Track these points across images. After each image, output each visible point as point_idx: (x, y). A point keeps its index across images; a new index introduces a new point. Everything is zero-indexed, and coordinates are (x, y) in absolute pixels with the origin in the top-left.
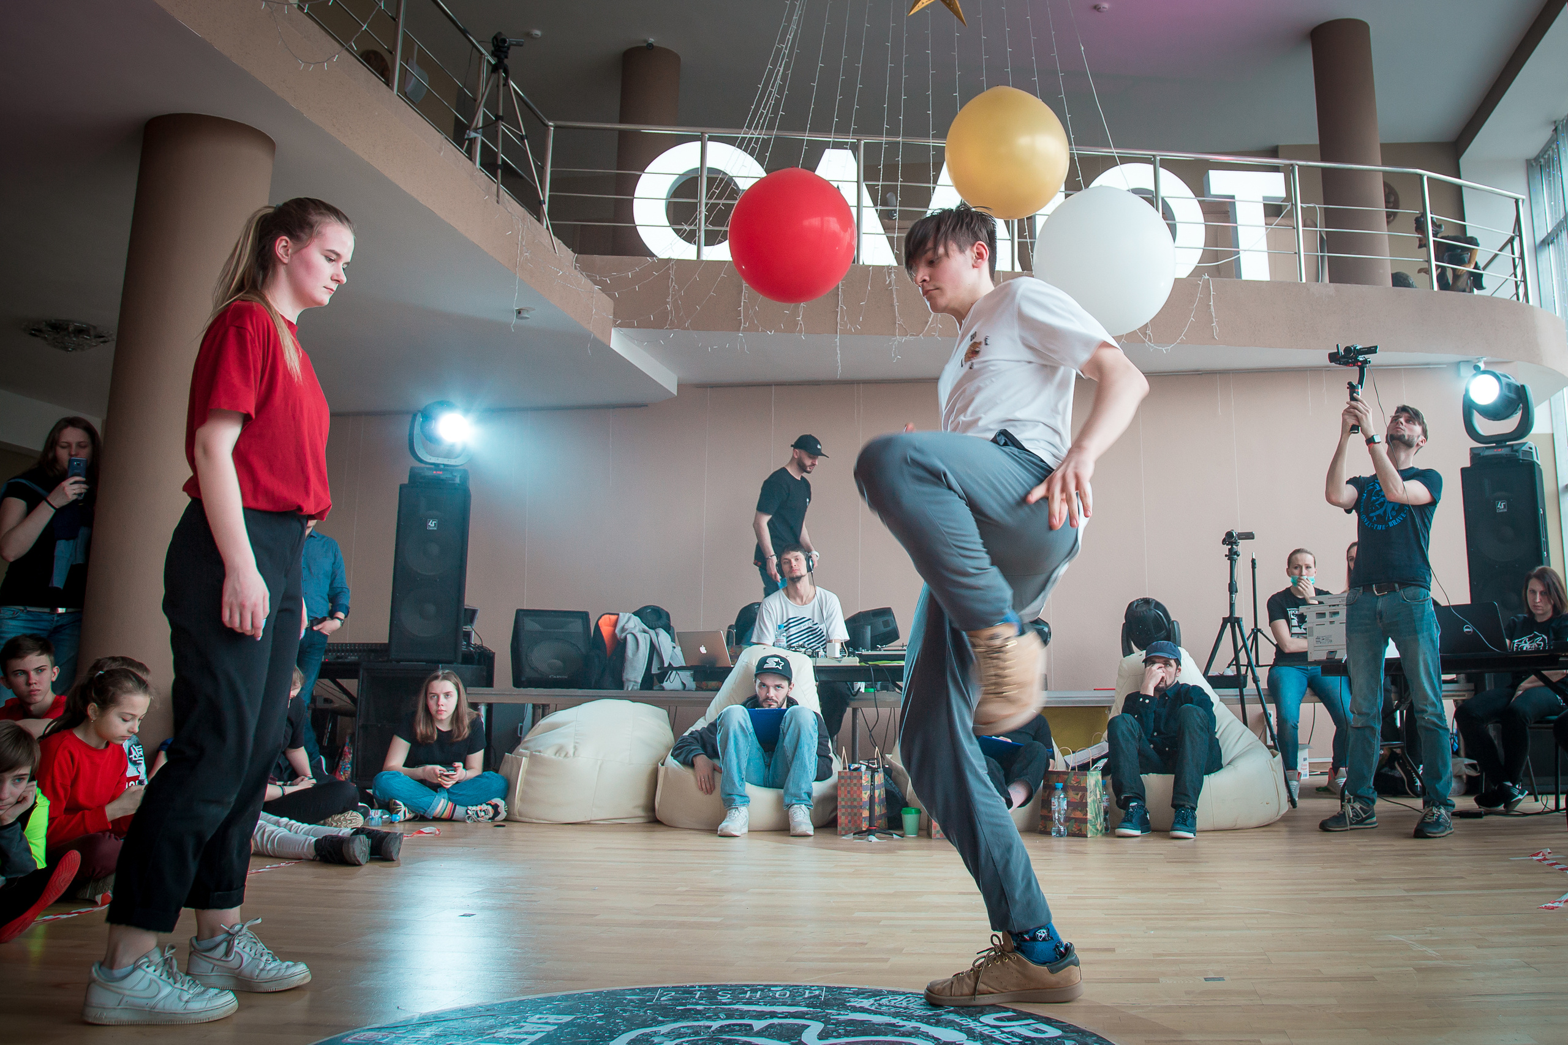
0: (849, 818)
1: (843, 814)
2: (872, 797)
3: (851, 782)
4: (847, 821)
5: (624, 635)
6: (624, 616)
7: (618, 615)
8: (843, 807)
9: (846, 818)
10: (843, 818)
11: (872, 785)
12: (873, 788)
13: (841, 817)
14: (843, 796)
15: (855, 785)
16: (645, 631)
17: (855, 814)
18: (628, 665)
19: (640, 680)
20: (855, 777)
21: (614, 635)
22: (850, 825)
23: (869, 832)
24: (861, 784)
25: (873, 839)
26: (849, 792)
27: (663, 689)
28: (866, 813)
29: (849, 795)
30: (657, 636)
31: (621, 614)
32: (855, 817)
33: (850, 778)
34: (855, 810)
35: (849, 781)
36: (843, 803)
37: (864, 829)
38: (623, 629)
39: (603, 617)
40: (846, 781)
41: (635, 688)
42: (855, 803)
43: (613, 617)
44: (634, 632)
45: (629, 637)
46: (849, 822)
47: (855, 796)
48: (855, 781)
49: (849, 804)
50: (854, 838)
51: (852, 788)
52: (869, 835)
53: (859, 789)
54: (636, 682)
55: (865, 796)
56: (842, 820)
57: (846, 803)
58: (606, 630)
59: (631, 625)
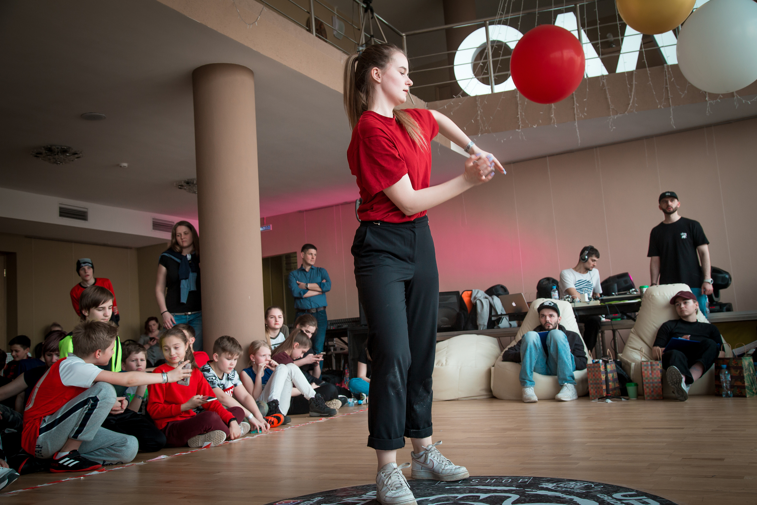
0: (596, 390)
1: (592, 388)
2: (607, 378)
3: (594, 369)
4: (595, 392)
5: (475, 301)
6: (475, 291)
7: (472, 291)
8: (591, 384)
9: (594, 390)
10: (592, 390)
11: (605, 370)
12: (606, 373)
13: (591, 390)
14: (590, 378)
15: (597, 371)
16: (486, 298)
17: (599, 388)
18: (479, 316)
19: (486, 324)
20: (596, 367)
21: (470, 301)
22: (596, 394)
23: (607, 397)
24: (600, 370)
25: (609, 401)
26: (594, 375)
27: (499, 328)
28: (604, 387)
29: (594, 377)
30: (493, 299)
31: (473, 290)
32: (599, 389)
33: (593, 367)
34: (599, 386)
35: (593, 369)
36: (591, 382)
37: (605, 396)
38: (475, 298)
39: (464, 293)
40: (591, 369)
41: (484, 328)
42: (598, 382)
43: (469, 292)
44: (480, 299)
45: (478, 302)
46: (596, 392)
47: (597, 377)
48: (596, 369)
49: (595, 382)
50: (599, 401)
51: (595, 373)
52: (606, 399)
53: (599, 373)
54: (484, 325)
55: (603, 377)
56: (592, 391)
57: (593, 381)
58: (466, 299)
59: (479, 295)
